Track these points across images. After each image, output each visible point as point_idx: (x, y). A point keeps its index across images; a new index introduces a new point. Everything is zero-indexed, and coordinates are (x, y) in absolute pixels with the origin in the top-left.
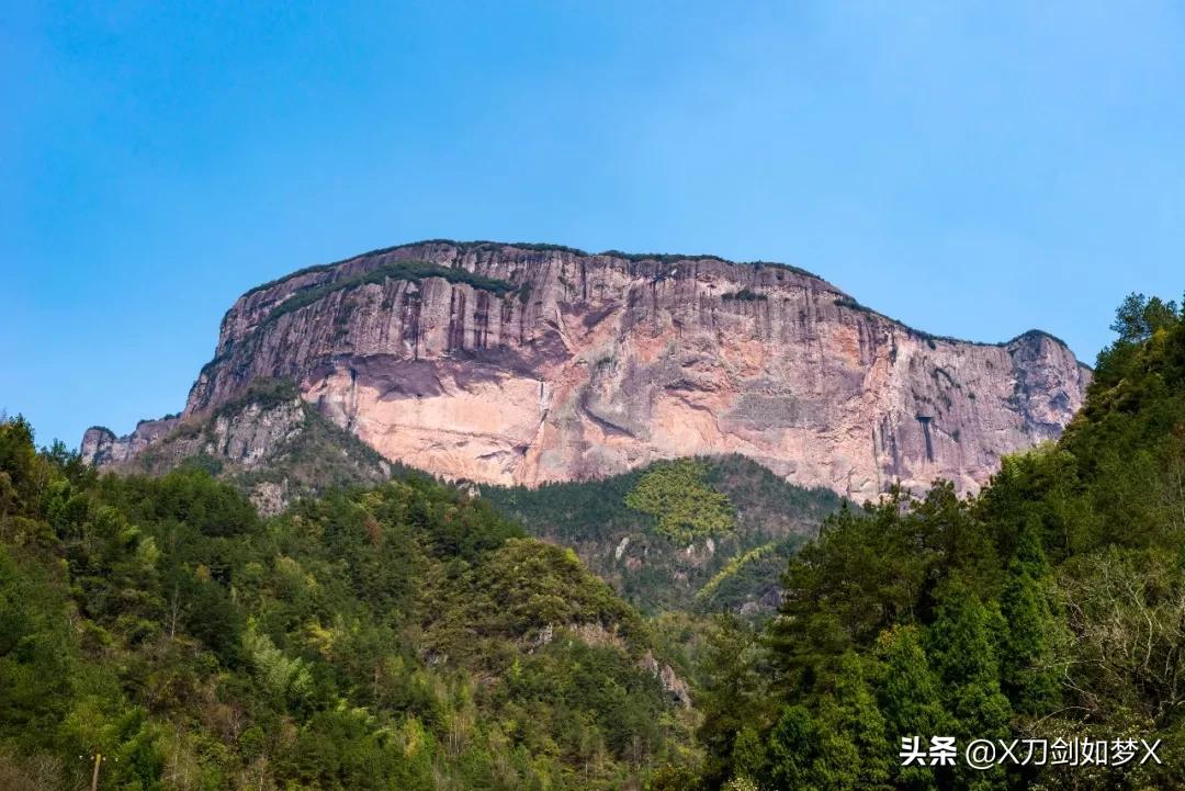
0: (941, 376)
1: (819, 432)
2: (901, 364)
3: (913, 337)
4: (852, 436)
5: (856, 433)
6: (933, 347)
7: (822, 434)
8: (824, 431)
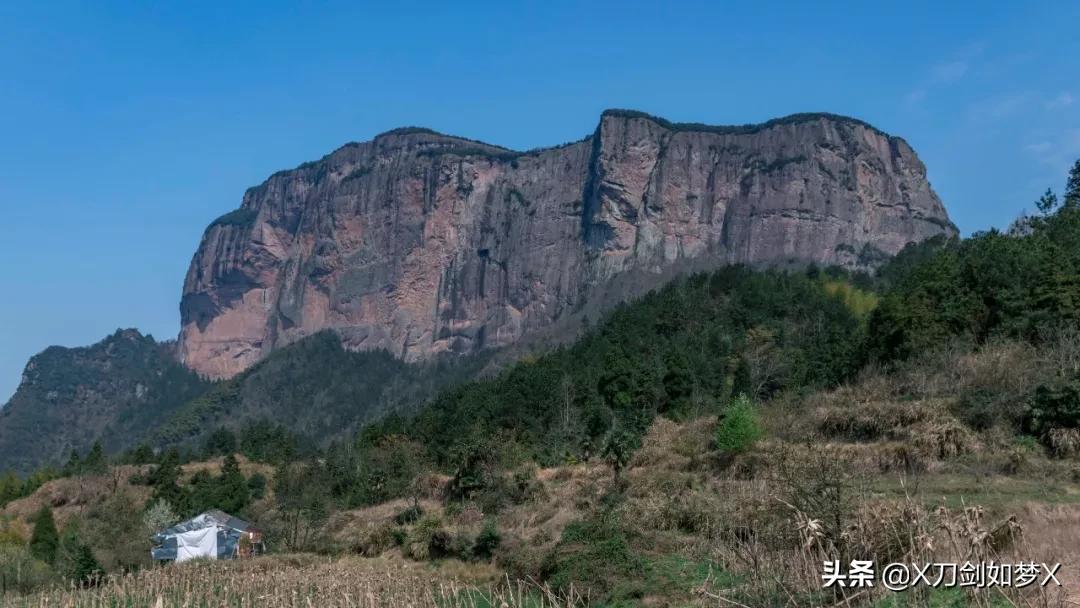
0: (513, 197)
1: (388, 292)
2: (478, 198)
3: (495, 163)
4: (415, 290)
5: (419, 285)
6: (515, 166)
7: (390, 294)
8: (390, 291)
